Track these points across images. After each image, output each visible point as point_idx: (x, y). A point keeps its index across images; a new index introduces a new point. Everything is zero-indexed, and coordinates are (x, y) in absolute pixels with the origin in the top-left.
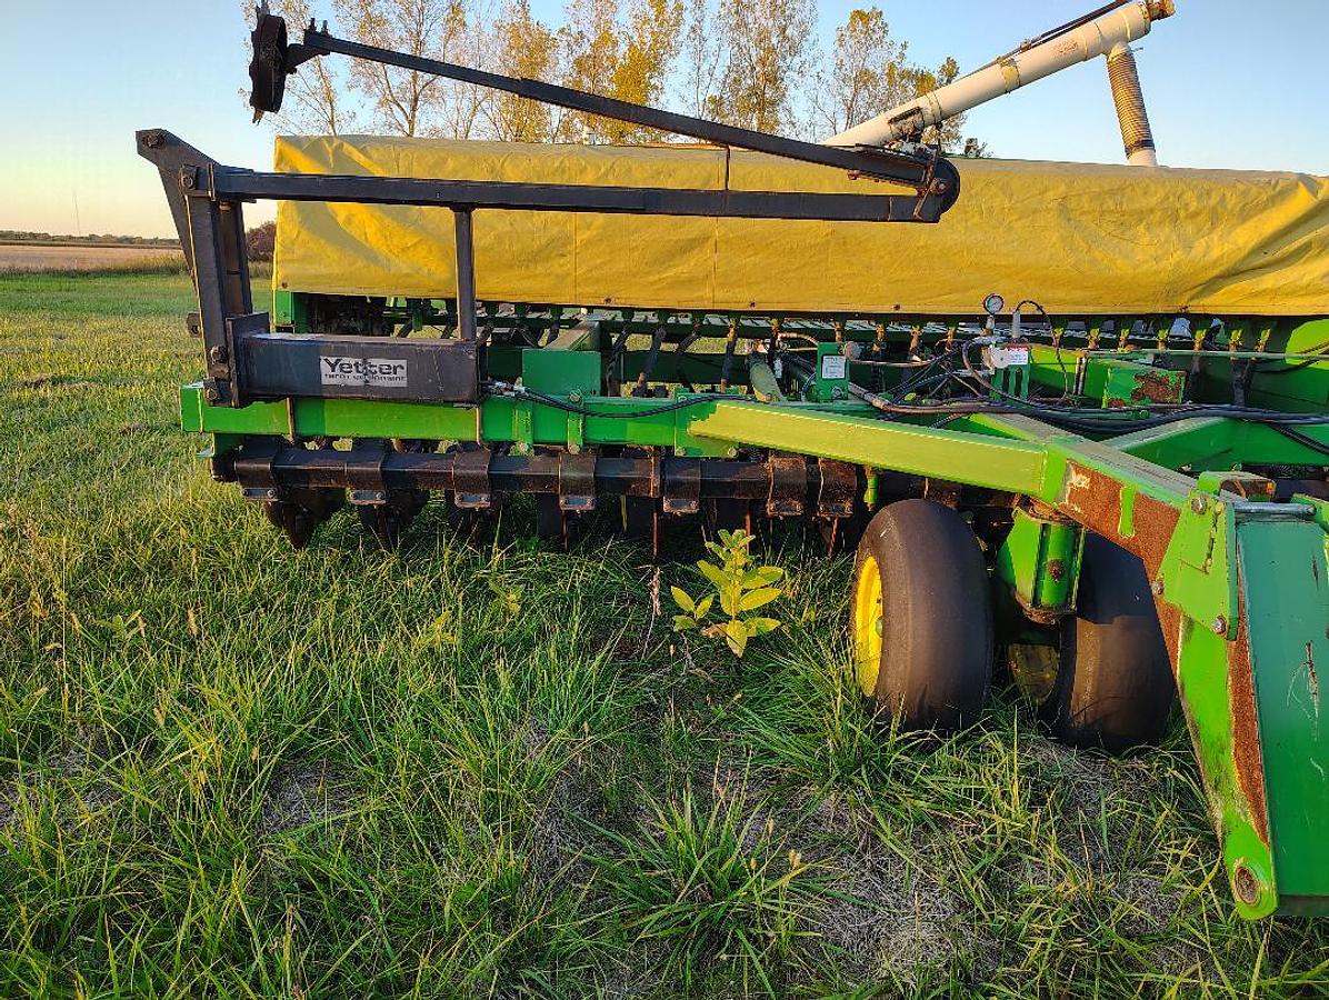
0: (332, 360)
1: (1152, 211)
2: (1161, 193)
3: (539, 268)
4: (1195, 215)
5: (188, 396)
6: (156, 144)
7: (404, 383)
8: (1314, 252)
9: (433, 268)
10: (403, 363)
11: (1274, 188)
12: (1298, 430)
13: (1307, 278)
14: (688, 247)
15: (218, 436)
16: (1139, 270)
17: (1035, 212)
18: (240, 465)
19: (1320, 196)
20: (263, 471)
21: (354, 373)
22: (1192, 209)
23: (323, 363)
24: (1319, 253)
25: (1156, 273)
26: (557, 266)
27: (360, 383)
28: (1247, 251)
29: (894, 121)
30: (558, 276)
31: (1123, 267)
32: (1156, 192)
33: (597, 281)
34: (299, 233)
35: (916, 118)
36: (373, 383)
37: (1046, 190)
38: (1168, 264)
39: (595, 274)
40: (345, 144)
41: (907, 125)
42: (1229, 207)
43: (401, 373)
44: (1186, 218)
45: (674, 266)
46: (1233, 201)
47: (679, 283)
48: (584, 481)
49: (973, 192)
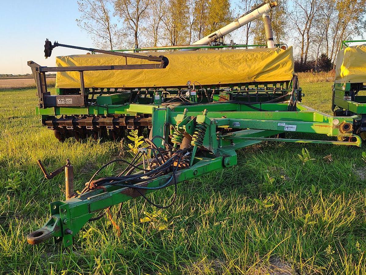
0: (59, 99)
1: (240, 59)
2: (242, 56)
3: (108, 80)
4: (251, 60)
5: (37, 108)
6: (31, 63)
7: (71, 103)
8: (281, 66)
9: (87, 81)
10: (71, 99)
11: (269, 52)
12: (251, 105)
13: (280, 72)
14: (139, 74)
15: (42, 115)
16: (240, 73)
17: (214, 62)
18: (47, 122)
19: (279, 53)
20: (51, 123)
21: (63, 102)
22: (250, 58)
23: (58, 100)
24: (282, 66)
25: (244, 73)
26: (112, 79)
27: (64, 103)
28: (264, 67)
29: (210, 37)
30: (113, 82)
31: (235, 72)
32: (241, 55)
33: (121, 82)
34: (60, 76)
35: (215, 36)
36: (66, 103)
37: (216, 57)
38: (246, 71)
39: (120, 80)
40: (69, 58)
41: (213, 38)
42: (259, 57)
43: (71, 101)
44: (249, 60)
45: (137, 78)
46: (259, 56)
47: (138, 82)
48: (110, 122)
49: (200, 58)
